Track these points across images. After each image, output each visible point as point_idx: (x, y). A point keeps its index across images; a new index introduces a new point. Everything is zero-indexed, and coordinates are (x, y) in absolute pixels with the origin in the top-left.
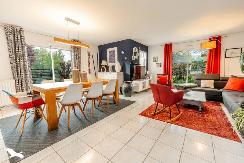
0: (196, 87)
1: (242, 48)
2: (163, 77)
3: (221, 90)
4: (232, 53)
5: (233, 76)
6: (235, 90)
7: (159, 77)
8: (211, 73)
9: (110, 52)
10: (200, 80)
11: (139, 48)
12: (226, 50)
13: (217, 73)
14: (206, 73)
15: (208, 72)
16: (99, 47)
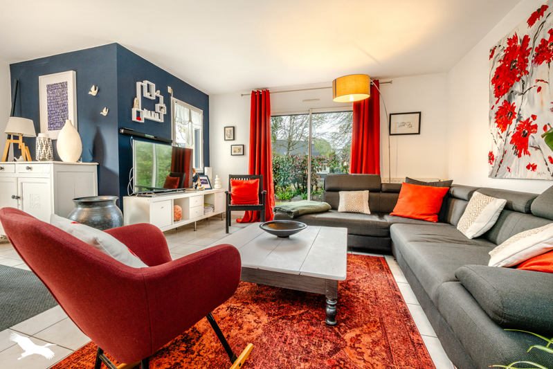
0: (326, 211)
1: (420, 113)
2: (247, 184)
3: (387, 219)
4: (404, 124)
5: (409, 181)
6: (417, 217)
7: (234, 184)
8: (361, 173)
9: (50, 88)
10: (337, 190)
11: (170, 90)
12: (391, 115)
13: (374, 173)
14: (350, 173)
15: (354, 170)
16: (13, 67)
